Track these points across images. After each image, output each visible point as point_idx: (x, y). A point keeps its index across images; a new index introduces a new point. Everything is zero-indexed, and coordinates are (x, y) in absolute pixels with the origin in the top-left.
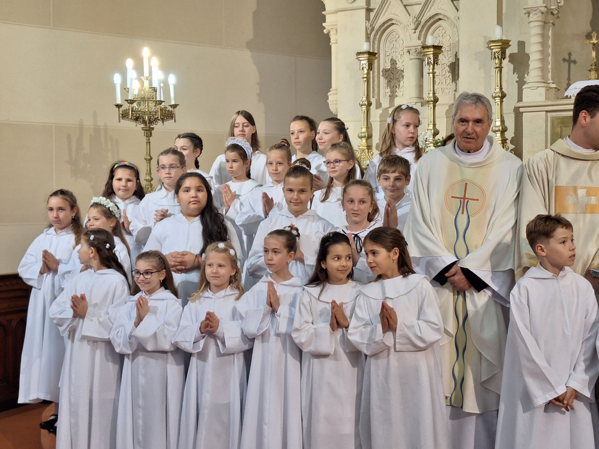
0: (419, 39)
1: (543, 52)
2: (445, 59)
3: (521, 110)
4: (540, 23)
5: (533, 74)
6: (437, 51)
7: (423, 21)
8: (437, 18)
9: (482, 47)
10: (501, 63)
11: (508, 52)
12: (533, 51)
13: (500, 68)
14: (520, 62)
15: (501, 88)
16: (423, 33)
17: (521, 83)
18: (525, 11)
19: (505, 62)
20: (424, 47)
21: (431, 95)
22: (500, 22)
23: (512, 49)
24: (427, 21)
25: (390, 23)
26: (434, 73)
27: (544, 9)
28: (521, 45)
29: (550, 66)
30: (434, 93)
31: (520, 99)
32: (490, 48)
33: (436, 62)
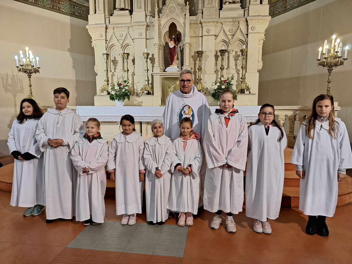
0: (122, 51)
1: (159, 57)
2: (131, 58)
3: (153, 75)
4: (158, 48)
5: (156, 64)
6: (128, 55)
7: (123, 45)
8: (128, 45)
9: (142, 55)
10: (147, 60)
11: (149, 57)
12: (156, 57)
13: (147, 62)
14: (153, 60)
15: (147, 68)
16: (124, 49)
17: (153, 66)
18: (153, 44)
19: (148, 60)
20: (124, 53)
21: (127, 69)
22: (146, 48)
23: (150, 56)
24: (125, 46)
25: (113, 45)
26: (127, 62)
27: (159, 44)
28: (153, 55)
29: (161, 62)
30: (127, 68)
31: (153, 72)
32: (143, 55)
33: (128, 58)
